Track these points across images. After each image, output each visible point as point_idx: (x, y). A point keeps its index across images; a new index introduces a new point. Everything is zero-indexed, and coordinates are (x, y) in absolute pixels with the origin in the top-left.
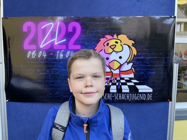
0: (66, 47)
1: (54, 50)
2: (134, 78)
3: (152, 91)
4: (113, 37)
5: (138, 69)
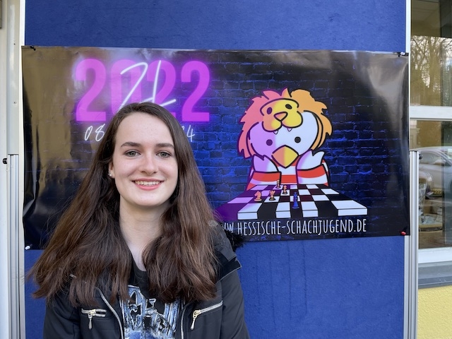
2: (327, 185)
3: (366, 214)
5: (336, 165)
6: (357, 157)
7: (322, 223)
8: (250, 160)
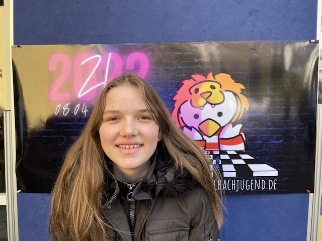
2: (244, 151)
3: (277, 175)
4: (206, 78)
5: (252, 135)
7: (239, 182)
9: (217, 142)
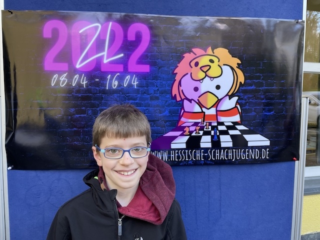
0: (124, 68)
1: (102, 72)
2: (240, 123)
4: (206, 52)
5: (247, 107)
6: (263, 101)
7: (236, 152)
8: (181, 102)
9: (215, 113)
